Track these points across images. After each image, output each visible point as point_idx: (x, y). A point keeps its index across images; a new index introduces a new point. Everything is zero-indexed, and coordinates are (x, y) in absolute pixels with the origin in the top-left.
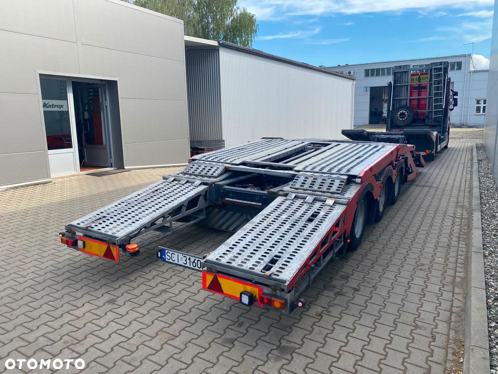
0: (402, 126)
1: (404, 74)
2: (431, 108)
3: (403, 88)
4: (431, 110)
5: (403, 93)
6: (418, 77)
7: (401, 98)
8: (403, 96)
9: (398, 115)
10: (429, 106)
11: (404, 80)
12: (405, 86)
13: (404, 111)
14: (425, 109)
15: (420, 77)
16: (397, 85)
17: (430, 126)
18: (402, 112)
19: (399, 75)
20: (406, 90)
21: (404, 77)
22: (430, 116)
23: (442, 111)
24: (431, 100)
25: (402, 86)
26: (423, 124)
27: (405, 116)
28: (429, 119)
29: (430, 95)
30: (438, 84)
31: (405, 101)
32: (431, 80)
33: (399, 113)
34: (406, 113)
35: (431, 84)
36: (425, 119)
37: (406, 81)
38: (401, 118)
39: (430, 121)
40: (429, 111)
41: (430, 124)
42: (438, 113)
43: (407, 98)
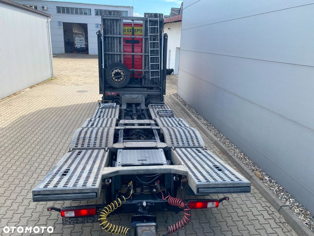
0: (116, 88)
1: (115, 23)
2: (147, 67)
3: (115, 40)
4: (147, 70)
5: (115, 46)
6: (131, 28)
7: (113, 53)
8: (116, 50)
9: (113, 75)
10: (145, 65)
11: (115, 30)
12: (117, 38)
13: (119, 71)
14: (141, 69)
15: (133, 28)
16: (107, 35)
18: (116, 71)
19: (109, 23)
20: (118, 43)
21: (115, 26)
22: (147, 77)
23: (158, 71)
24: (147, 57)
25: (114, 38)
28: (145, 79)
29: (145, 52)
30: (154, 40)
31: (119, 57)
32: (146, 34)
33: (114, 72)
34: (122, 73)
35: (146, 39)
37: (118, 32)
38: (116, 78)
39: (147, 81)
40: (145, 70)
41: (146, 85)
42: (155, 74)
43: (120, 53)
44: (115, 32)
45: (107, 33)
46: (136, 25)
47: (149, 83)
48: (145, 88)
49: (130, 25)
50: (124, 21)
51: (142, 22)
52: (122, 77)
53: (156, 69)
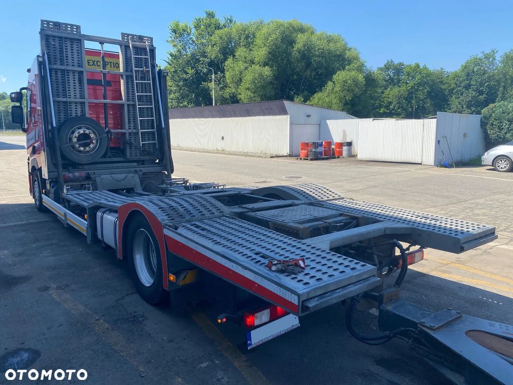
1: (69, 43)
2: (132, 125)
3: (71, 77)
4: (134, 131)
5: (72, 88)
7: (69, 100)
8: (72, 95)
9: (75, 140)
10: (129, 122)
11: (70, 58)
12: (74, 72)
13: (87, 132)
14: (124, 128)
16: (55, 67)
18: (81, 131)
19: (57, 45)
20: (77, 82)
21: (69, 51)
22: (134, 142)
24: (131, 109)
25: (68, 71)
26: (121, 159)
28: (132, 147)
29: (128, 100)
30: (143, 78)
31: (79, 107)
32: (128, 69)
33: (76, 134)
34: (92, 136)
36: (124, 149)
37: (76, 62)
38: (81, 145)
39: (134, 149)
40: (130, 131)
41: (134, 158)
42: (146, 136)
43: (82, 100)
44: (70, 61)
45: (53, 62)
47: (138, 154)
48: (132, 161)
52: (93, 143)
53: (148, 129)
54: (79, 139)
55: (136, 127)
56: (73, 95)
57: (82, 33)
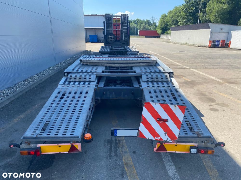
0: (110, 43)
1: (110, 18)
4: (122, 36)
5: (110, 27)
10: (122, 34)
11: (110, 21)
12: (111, 24)
13: (112, 36)
14: (120, 35)
16: (107, 23)
17: (122, 43)
19: (108, 18)
22: (122, 39)
23: (127, 36)
24: (122, 31)
25: (110, 24)
26: (119, 42)
27: (112, 39)
29: (122, 29)
30: (125, 24)
33: (109, 37)
34: (113, 37)
35: (122, 24)
36: (120, 40)
39: (122, 41)
41: (122, 42)
42: (125, 37)
43: (112, 30)
46: (118, 19)
48: (121, 43)
49: (116, 19)
50: (113, 17)
51: (120, 17)
54: (110, 38)
55: (123, 35)
56: (110, 29)
57: (113, 15)
